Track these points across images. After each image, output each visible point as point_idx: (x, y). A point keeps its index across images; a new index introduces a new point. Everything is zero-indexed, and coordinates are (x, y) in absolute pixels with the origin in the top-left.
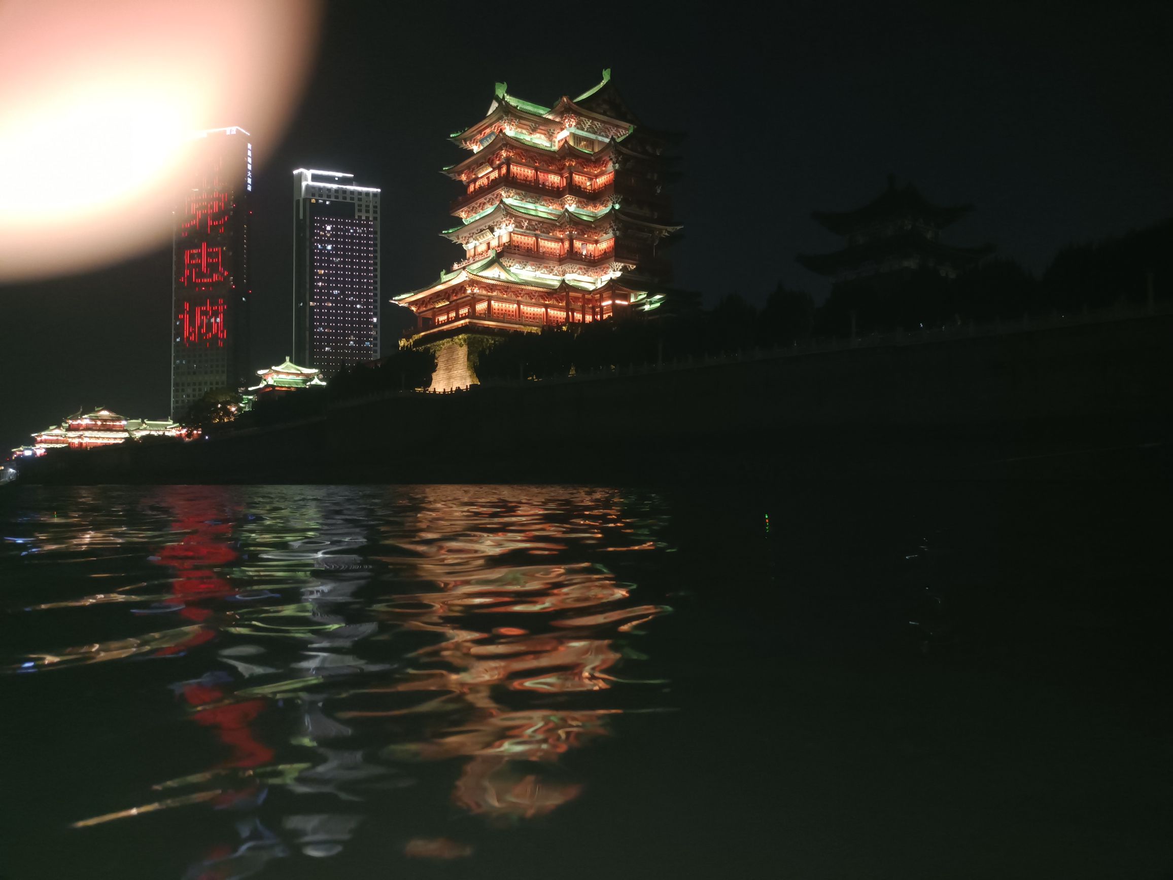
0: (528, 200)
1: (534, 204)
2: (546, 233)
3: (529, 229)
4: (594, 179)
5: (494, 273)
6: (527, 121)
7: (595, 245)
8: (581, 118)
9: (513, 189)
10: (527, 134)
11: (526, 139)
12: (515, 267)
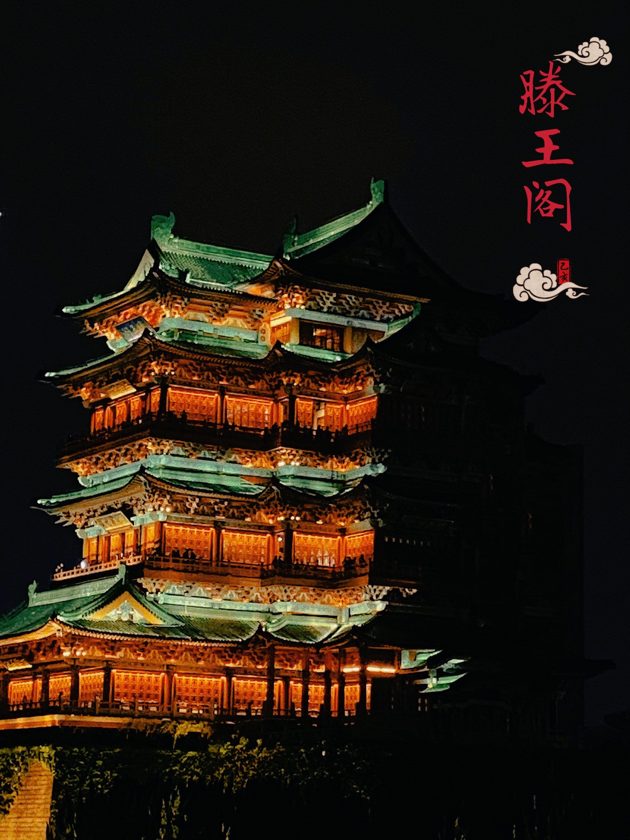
0: (202, 455)
1: (215, 460)
2: (238, 518)
3: (203, 513)
4: (342, 404)
5: (119, 612)
6: (205, 299)
7: (339, 537)
8: (314, 290)
9: (168, 438)
10: (207, 320)
11: (205, 331)
12: (167, 592)
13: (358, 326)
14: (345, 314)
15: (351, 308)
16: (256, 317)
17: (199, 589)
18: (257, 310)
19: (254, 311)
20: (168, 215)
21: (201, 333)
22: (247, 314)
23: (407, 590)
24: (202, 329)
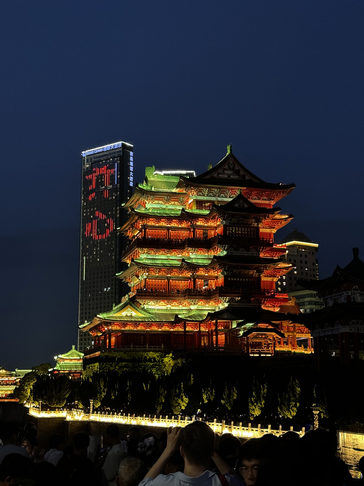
4: (214, 230)
5: (127, 312)
6: (160, 195)
7: (215, 280)
8: (200, 188)
9: (145, 248)
10: (163, 203)
11: (162, 207)
12: (149, 304)
13: (220, 200)
14: (215, 196)
15: (216, 193)
16: (182, 200)
17: (162, 303)
18: (181, 198)
19: (180, 198)
20: (152, 167)
21: (161, 208)
22: (178, 200)
23: (237, 298)
24: (161, 207)
